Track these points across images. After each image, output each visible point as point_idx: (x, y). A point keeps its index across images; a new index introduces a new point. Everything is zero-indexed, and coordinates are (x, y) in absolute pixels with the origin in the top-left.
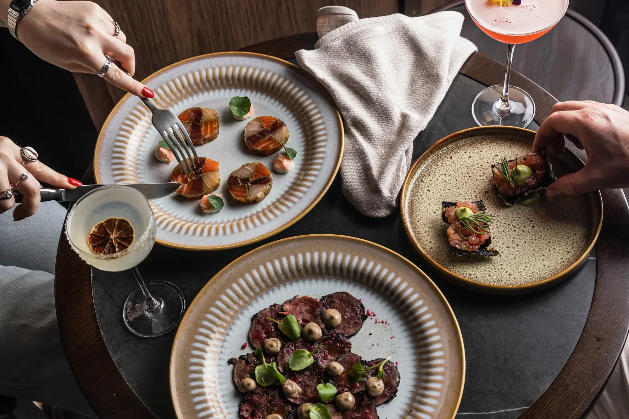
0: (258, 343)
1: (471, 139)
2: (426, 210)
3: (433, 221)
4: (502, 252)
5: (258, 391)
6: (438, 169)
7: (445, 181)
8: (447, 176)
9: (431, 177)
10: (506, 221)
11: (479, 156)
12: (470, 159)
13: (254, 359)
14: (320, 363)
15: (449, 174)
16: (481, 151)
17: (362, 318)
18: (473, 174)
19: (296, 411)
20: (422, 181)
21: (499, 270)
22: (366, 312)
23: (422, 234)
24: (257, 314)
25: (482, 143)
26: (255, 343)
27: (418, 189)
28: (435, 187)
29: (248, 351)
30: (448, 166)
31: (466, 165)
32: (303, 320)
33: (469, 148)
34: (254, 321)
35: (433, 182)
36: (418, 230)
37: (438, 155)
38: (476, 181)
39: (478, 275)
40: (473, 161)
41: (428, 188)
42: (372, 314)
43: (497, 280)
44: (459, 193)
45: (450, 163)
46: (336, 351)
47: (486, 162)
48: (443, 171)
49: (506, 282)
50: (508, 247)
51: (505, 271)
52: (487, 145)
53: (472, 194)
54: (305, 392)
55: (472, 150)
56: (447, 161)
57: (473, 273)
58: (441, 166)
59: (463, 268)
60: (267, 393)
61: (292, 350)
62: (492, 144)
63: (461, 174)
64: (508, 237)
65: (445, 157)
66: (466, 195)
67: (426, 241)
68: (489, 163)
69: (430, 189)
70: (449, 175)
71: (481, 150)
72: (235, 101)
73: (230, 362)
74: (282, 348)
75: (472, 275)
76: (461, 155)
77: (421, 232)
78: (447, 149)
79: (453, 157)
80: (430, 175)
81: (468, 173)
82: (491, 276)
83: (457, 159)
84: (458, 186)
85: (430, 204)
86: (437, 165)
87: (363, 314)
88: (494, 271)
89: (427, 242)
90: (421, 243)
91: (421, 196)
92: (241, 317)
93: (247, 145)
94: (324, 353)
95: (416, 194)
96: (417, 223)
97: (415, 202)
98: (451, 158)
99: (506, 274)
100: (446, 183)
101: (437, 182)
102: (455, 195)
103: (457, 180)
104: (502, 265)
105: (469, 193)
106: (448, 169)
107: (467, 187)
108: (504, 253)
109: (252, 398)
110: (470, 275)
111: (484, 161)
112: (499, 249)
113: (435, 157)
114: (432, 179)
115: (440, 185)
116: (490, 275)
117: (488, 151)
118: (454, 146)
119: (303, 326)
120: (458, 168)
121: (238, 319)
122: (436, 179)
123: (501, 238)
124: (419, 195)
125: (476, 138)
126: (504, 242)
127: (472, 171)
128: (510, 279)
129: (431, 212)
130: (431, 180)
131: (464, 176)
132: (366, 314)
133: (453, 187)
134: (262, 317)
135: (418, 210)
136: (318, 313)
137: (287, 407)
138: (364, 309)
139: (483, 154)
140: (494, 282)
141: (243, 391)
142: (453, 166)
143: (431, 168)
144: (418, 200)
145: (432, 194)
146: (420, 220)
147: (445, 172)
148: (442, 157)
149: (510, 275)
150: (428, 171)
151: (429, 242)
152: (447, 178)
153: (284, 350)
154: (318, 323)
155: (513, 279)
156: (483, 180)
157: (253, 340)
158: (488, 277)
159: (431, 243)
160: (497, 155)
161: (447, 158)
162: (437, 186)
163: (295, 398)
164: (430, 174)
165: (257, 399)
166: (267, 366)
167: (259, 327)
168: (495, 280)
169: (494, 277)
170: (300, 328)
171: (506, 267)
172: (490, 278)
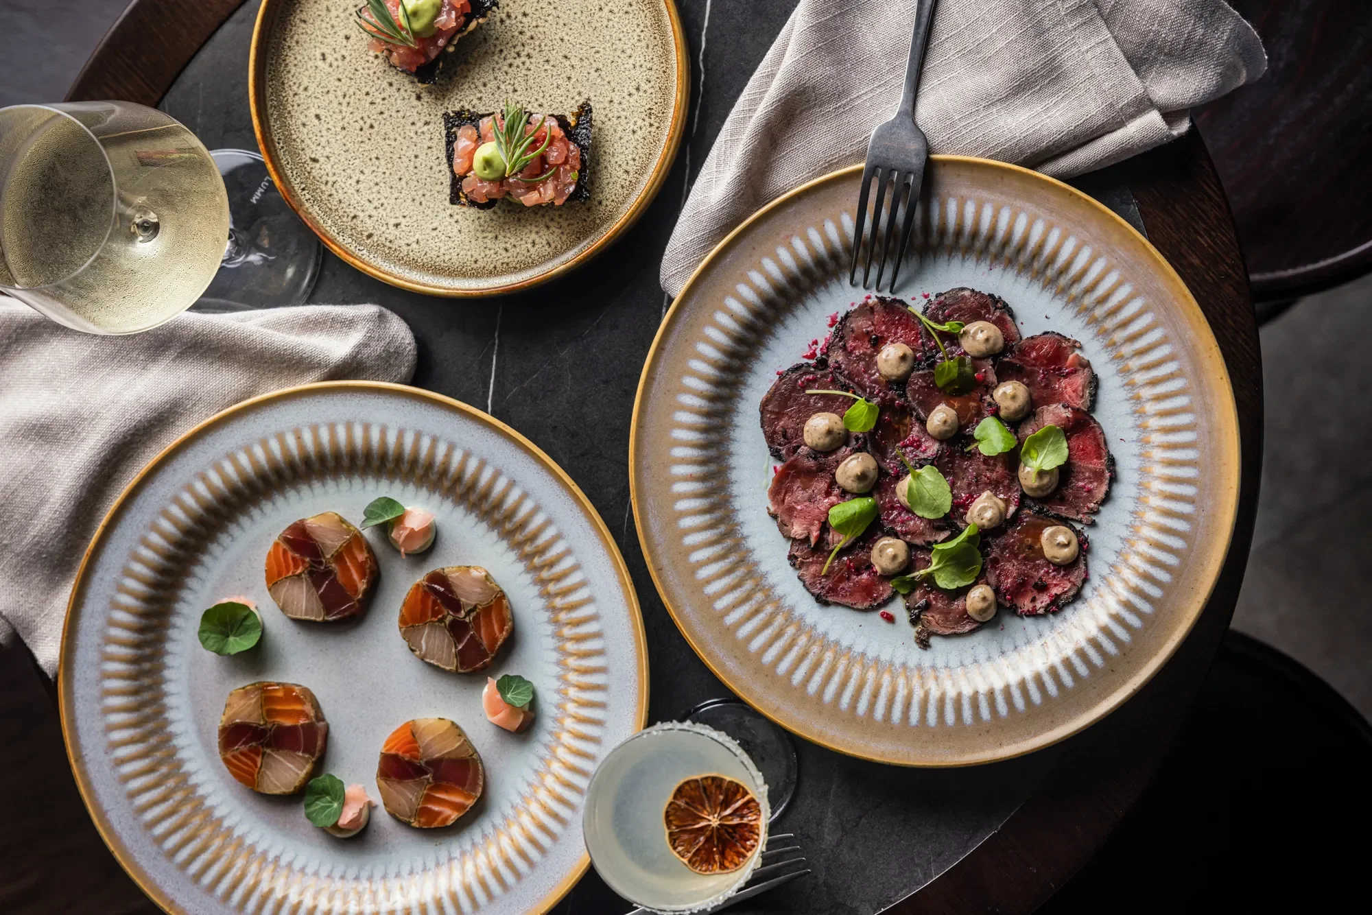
0: (881, 588)
1: (269, 106)
2: (447, 239)
3: (480, 229)
4: (579, 94)
5: (993, 579)
6: (341, 196)
7: (377, 184)
8: (362, 177)
9: (361, 215)
10: (499, 69)
11: (319, 96)
12: (323, 118)
13: (918, 593)
14: (929, 453)
15: (357, 171)
16: (306, 89)
17: (823, 370)
18: (366, 119)
19: (1033, 499)
20: (370, 236)
21: (624, 110)
22: (806, 361)
23: (511, 259)
24: (813, 594)
25: (283, 84)
26: (882, 594)
27: (390, 248)
28: (388, 210)
29: (898, 608)
30: (337, 171)
31: (339, 129)
32: (828, 494)
33: (293, 113)
34: (830, 599)
35: (374, 213)
36: (499, 264)
37: (303, 189)
38: (384, 116)
39: (630, 157)
40: (331, 113)
41: (391, 227)
42: (813, 347)
43: (647, 118)
44: (413, 159)
45: (329, 166)
46: (901, 422)
47: (337, 83)
48: (348, 184)
49: (654, 100)
50: (569, 78)
51: (627, 97)
52: (292, 72)
53: (420, 131)
54: (990, 484)
55: (301, 108)
56: (322, 172)
57: (624, 166)
58: (333, 186)
59: (608, 183)
60: (995, 562)
61: (900, 514)
62: (291, 60)
63: (362, 145)
64: (544, 74)
65: (309, 173)
66: (419, 145)
67: (528, 251)
68: (340, 77)
69: (393, 221)
70: (362, 172)
71: (302, 88)
72: (213, 641)
73: (924, 644)
74: (895, 534)
75: (628, 168)
76: (311, 136)
77: (506, 260)
78: (289, 166)
79: (313, 156)
80: (355, 217)
81: (361, 130)
82: (635, 128)
83: (319, 148)
84: (394, 157)
85: (435, 229)
86: (330, 195)
87: (813, 367)
88: (625, 121)
89: (532, 250)
90: (533, 263)
91: (408, 245)
92: (821, 629)
93: (346, 613)
94: (906, 446)
95: (401, 255)
96: (480, 264)
97: (425, 261)
98: (315, 160)
99: (635, 97)
100: (382, 184)
101: (376, 203)
102: (416, 168)
103: (377, 158)
104: (611, 101)
105: (415, 137)
106: (343, 173)
107: (399, 138)
108: (582, 90)
109: (1007, 590)
110: (627, 172)
111: (334, 88)
112: (569, 99)
113: (308, 196)
114: (367, 213)
115: (386, 198)
116: (634, 132)
117: (306, 73)
118: (282, 147)
119: (845, 494)
120: (344, 148)
121: (825, 635)
122: (367, 204)
123: (542, 89)
124: (405, 248)
125: (268, 94)
126: (555, 85)
127: (358, 119)
128: (650, 91)
129: (455, 230)
130: (370, 216)
131: (369, 139)
132: (812, 362)
133: (394, 169)
134: (820, 583)
135: (447, 258)
136: (811, 463)
137: (1026, 518)
138: (803, 365)
139: (314, 85)
140: (651, 125)
141: (993, 611)
142: (337, 161)
143: (337, 210)
144: (418, 254)
145: (408, 219)
146: (472, 256)
147: (353, 181)
148: (309, 182)
149: (638, 89)
150: (345, 219)
151: (533, 246)
152: (370, 178)
153: (902, 531)
154: (838, 463)
155: (650, 85)
156: (384, 99)
157: (875, 600)
158: (636, 136)
159: (537, 242)
160: (323, 55)
161: (313, 171)
162: (386, 205)
163: (1007, 502)
164: (352, 215)
165: (1009, 580)
166: (938, 564)
167: (843, 588)
168: (647, 124)
169: (640, 123)
170: (848, 500)
171: (619, 93)
172: (639, 132)
